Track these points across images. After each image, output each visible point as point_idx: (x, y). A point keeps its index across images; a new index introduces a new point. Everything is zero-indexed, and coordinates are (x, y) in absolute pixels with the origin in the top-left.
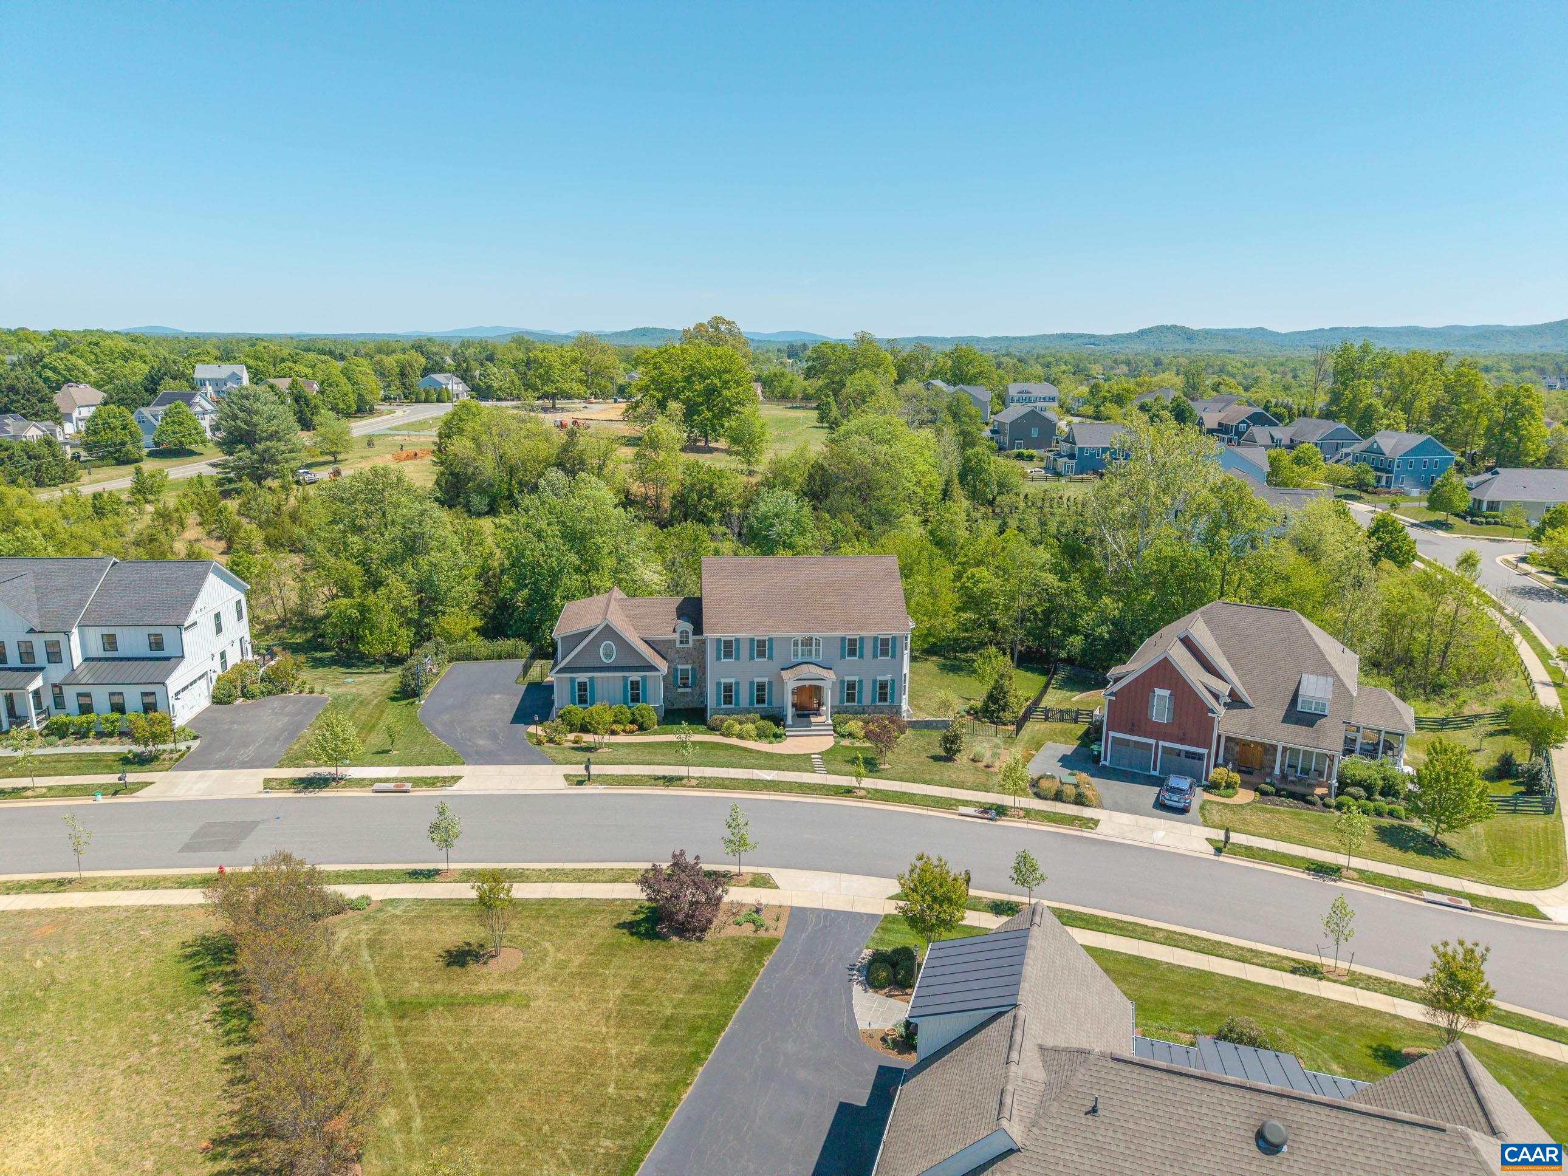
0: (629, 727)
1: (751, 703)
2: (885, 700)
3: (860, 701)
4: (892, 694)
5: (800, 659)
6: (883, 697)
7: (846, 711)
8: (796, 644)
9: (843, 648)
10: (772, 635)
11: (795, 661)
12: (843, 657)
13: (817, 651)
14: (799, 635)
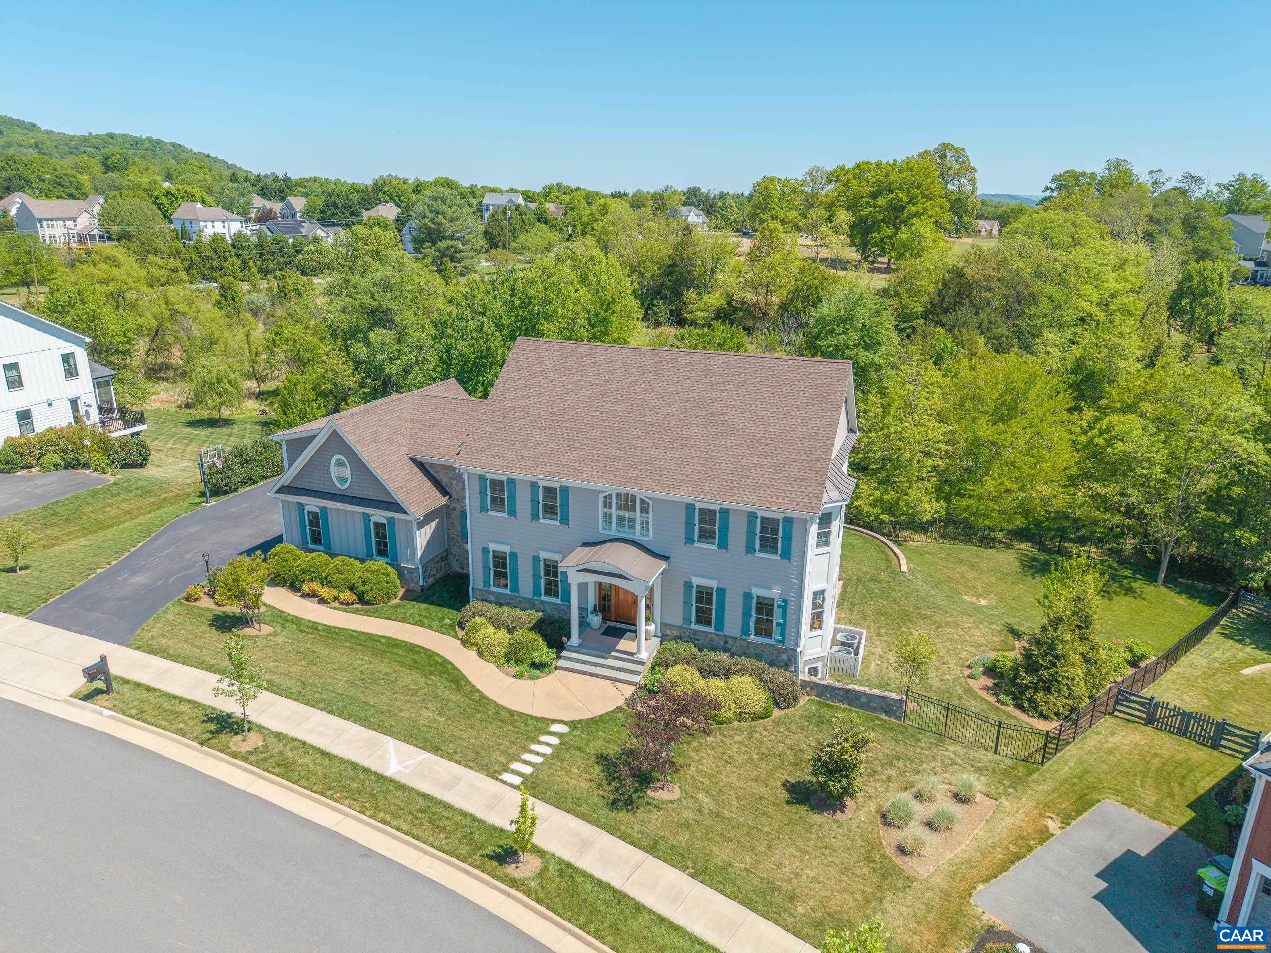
0: (347, 595)
1: (537, 592)
2: (769, 635)
3: (720, 626)
4: (783, 626)
5: (614, 532)
6: (764, 630)
7: (693, 639)
8: (607, 504)
9: (689, 524)
10: (567, 482)
11: (604, 532)
12: (689, 540)
13: (645, 525)
14: (612, 489)
